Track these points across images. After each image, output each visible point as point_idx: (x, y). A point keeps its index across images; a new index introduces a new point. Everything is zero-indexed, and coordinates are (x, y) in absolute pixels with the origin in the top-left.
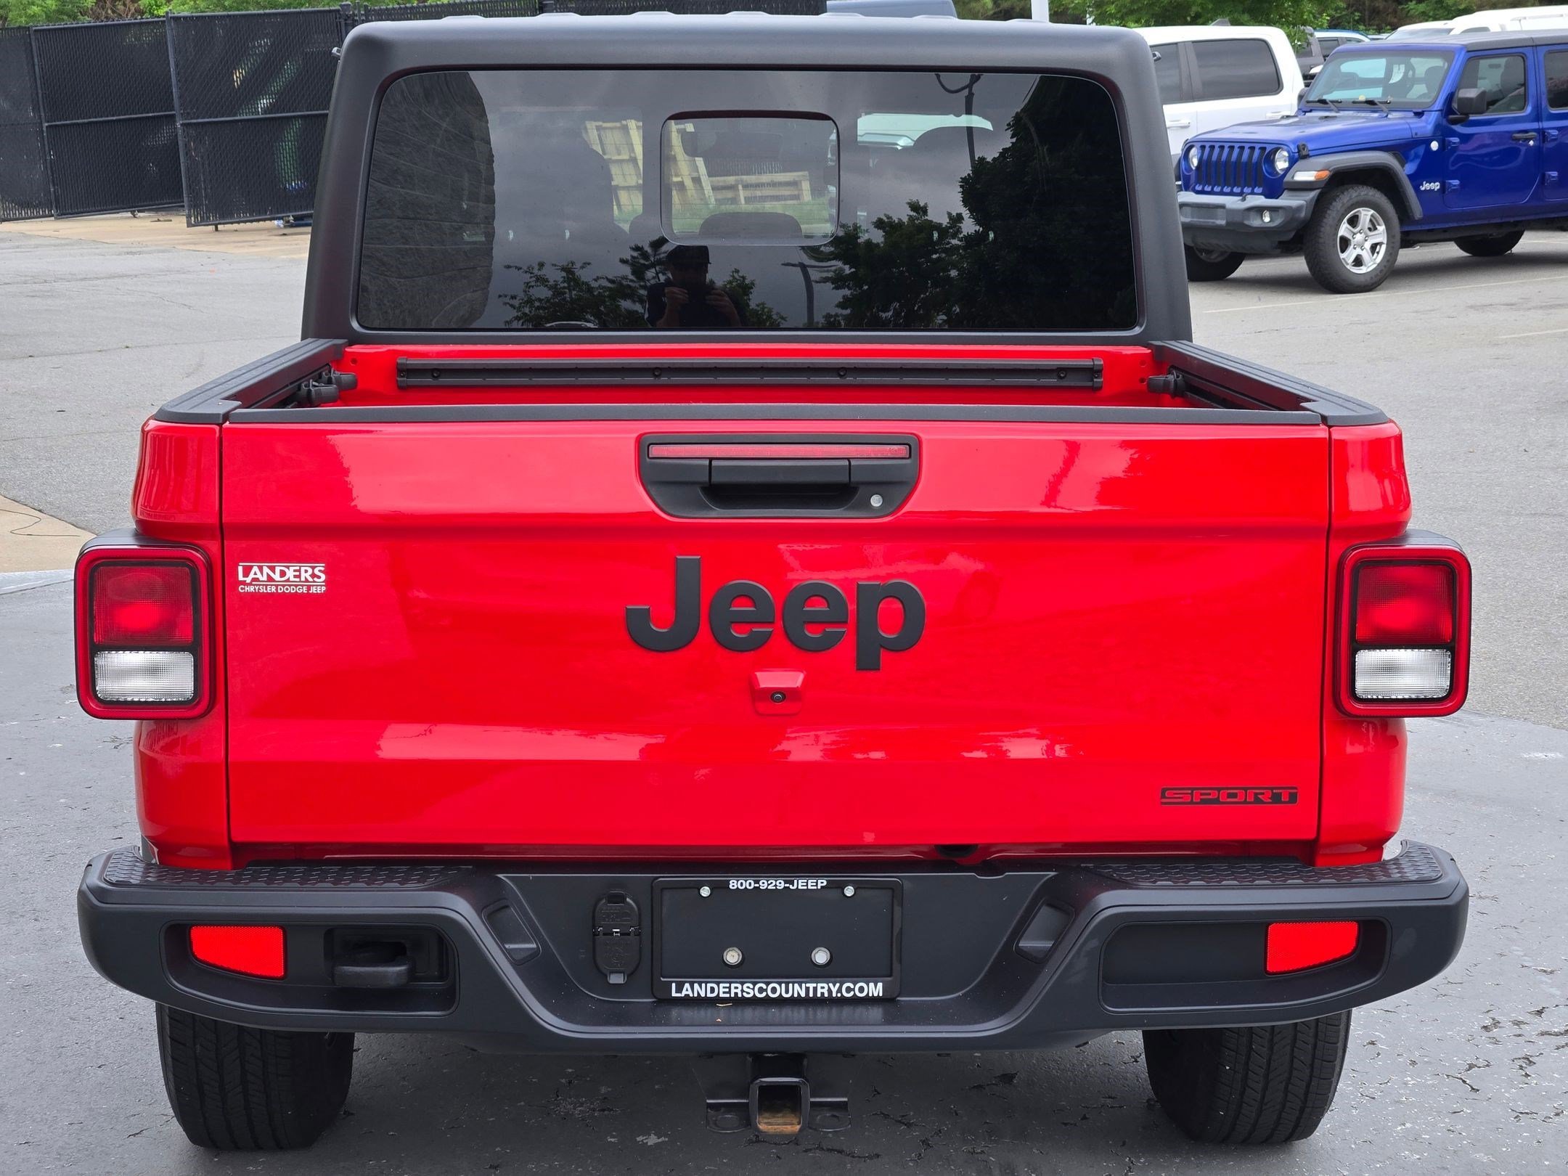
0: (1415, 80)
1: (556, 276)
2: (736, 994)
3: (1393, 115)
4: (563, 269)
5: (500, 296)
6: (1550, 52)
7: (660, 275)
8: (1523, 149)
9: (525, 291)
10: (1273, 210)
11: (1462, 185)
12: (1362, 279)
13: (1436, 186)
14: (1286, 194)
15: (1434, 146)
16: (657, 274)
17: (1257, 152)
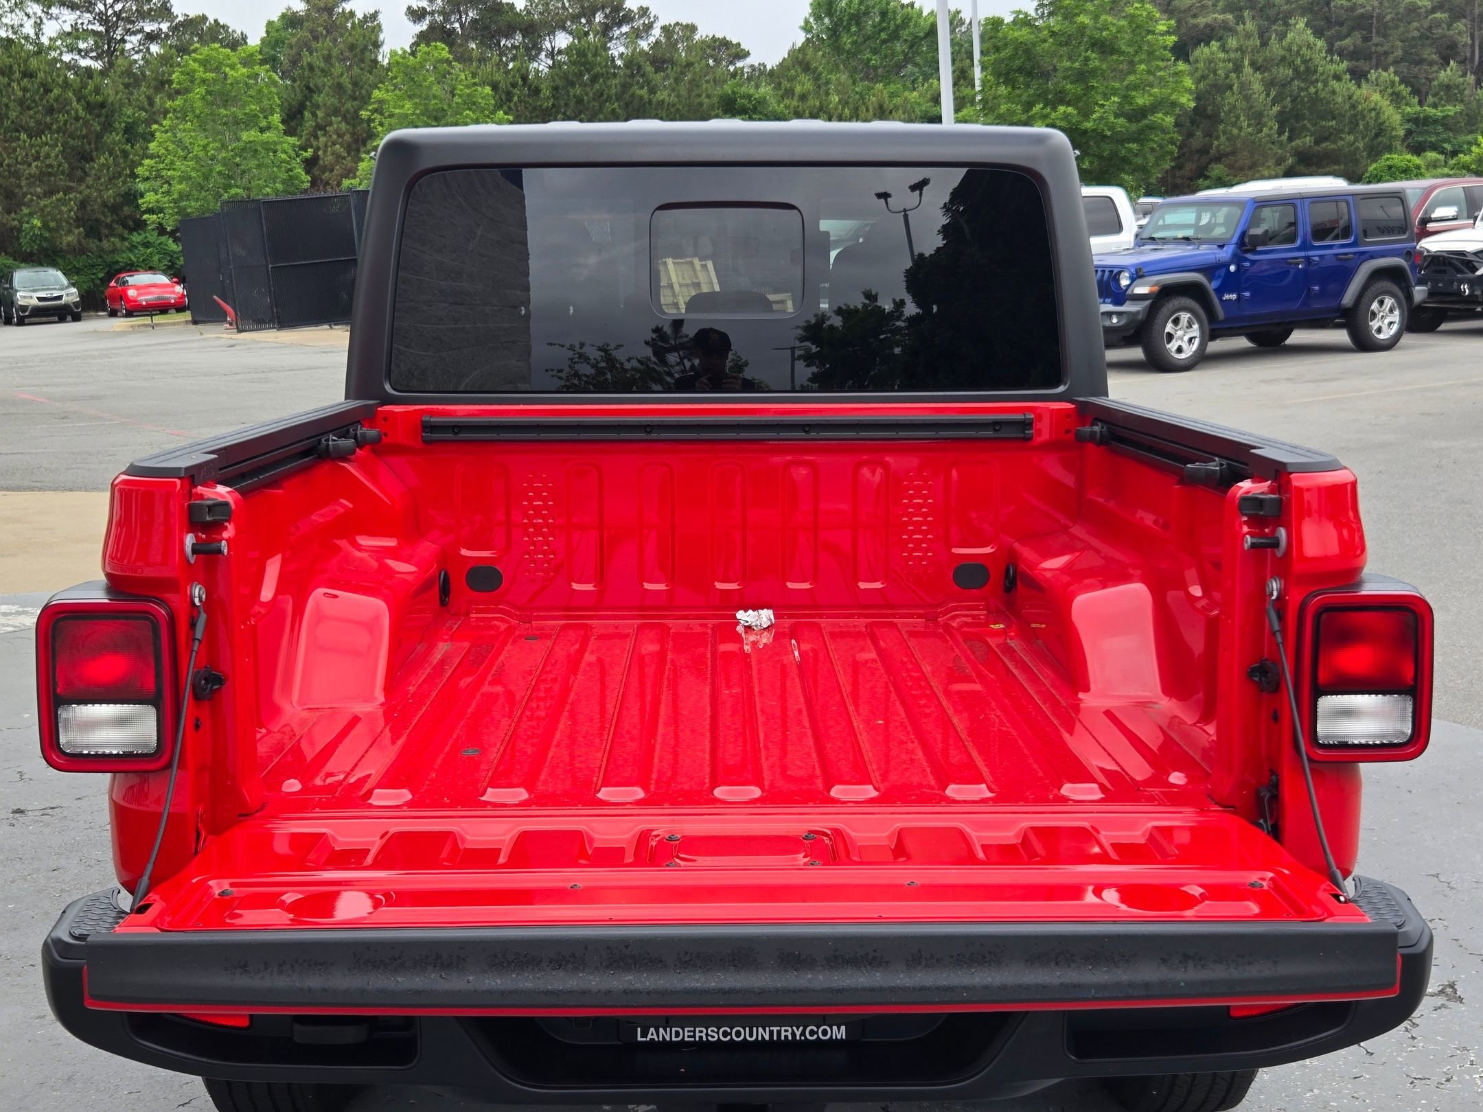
0: (1216, 225)
1: (594, 354)
2: (701, 1037)
3: (1204, 247)
4: (600, 349)
5: (547, 371)
6: (1312, 202)
7: (686, 361)
8: (1292, 272)
9: (570, 366)
10: (1119, 314)
11: (1252, 296)
12: (1182, 363)
13: (1233, 297)
14: (1128, 302)
15: (1232, 268)
16: (682, 359)
17: (1107, 274)
